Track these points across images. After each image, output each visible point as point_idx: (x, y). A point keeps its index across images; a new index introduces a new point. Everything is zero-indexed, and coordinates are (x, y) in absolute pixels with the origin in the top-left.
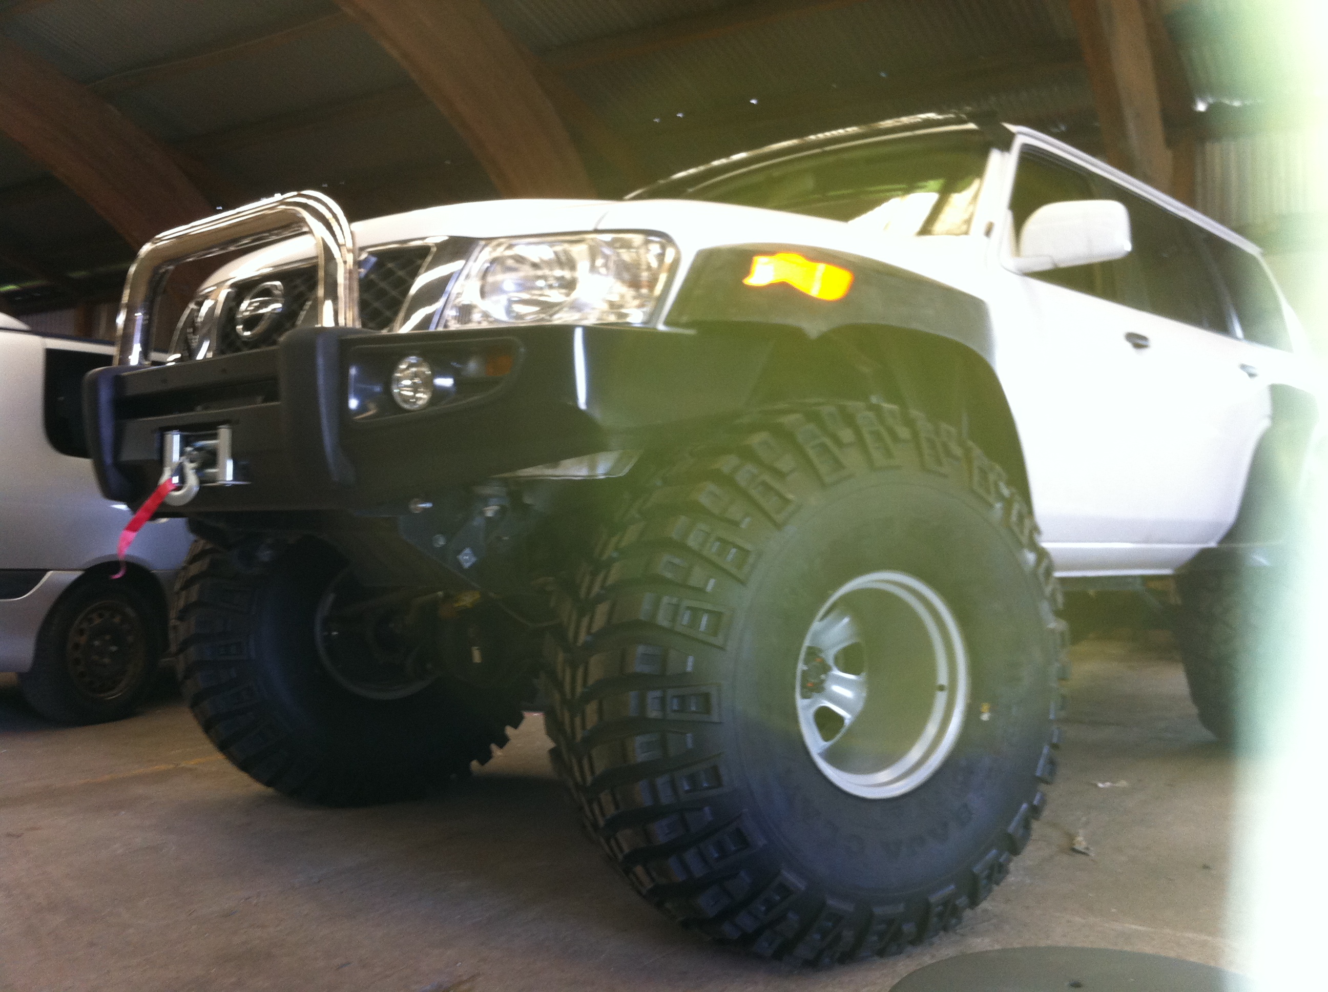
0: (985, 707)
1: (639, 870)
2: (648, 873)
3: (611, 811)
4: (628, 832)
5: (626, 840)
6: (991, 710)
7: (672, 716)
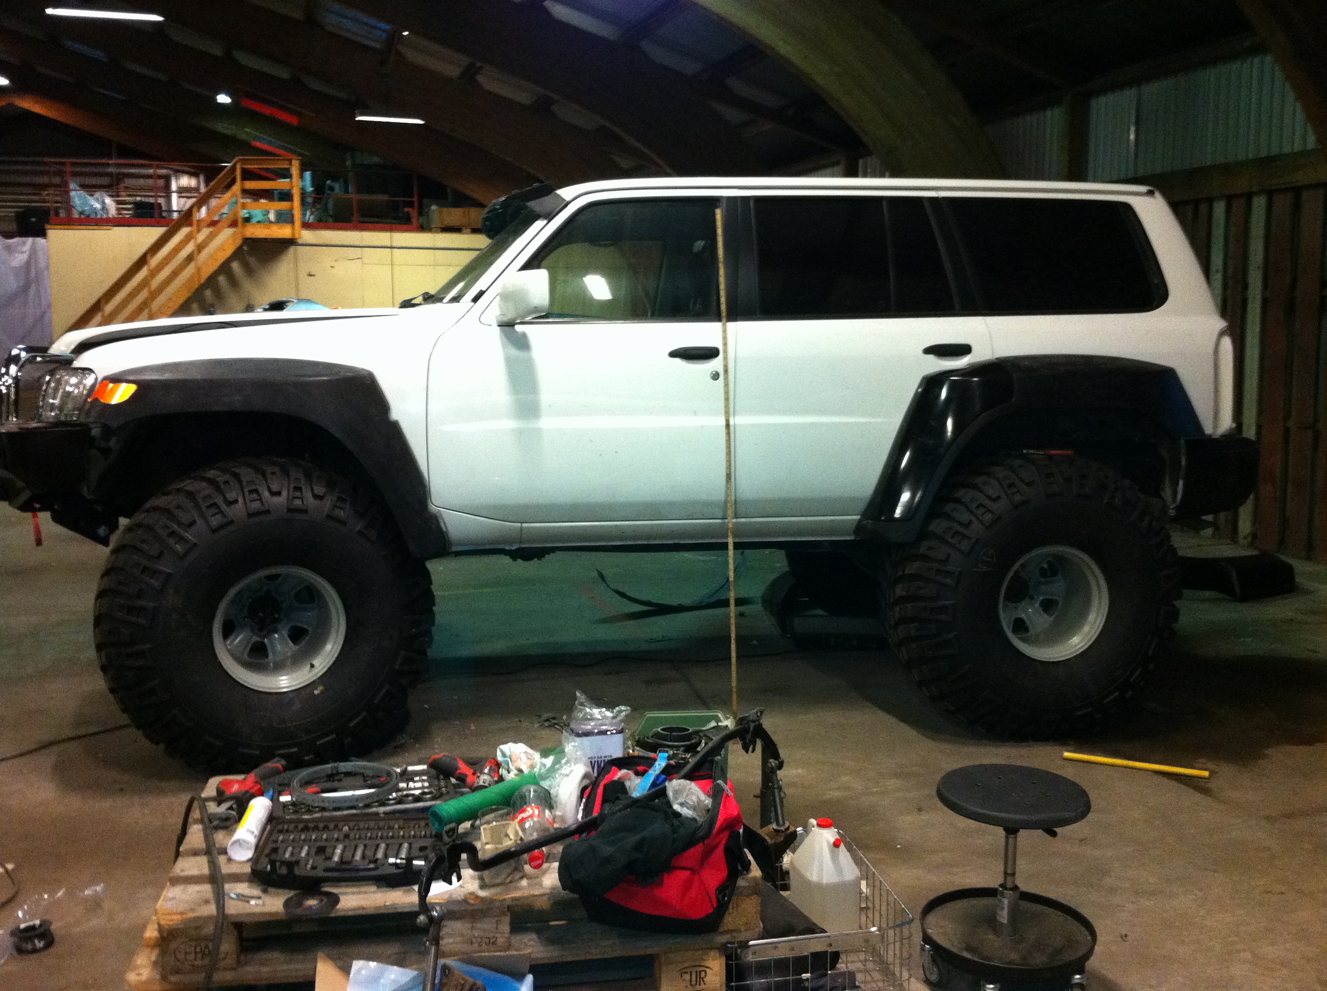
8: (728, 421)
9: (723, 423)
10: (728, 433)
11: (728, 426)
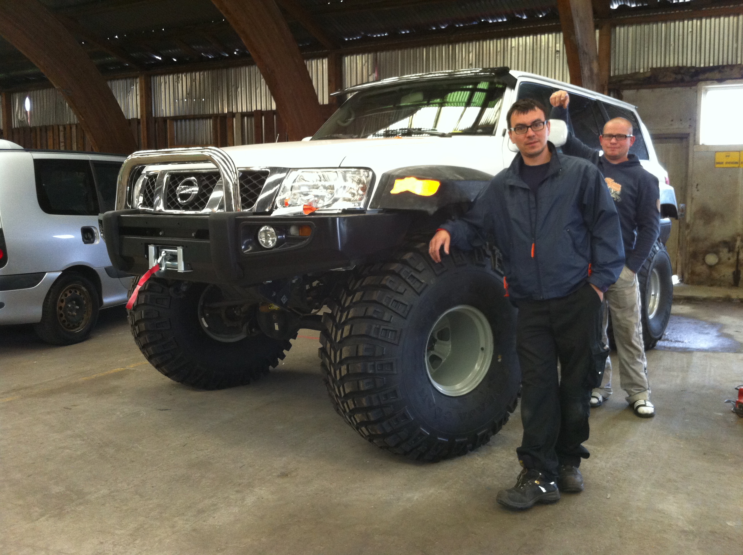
0: (499, 357)
1: (363, 429)
2: (367, 430)
3: (352, 407)
4: (360, 415)
5: (358, 417)
6: (502, 358)
7: (377, 372)
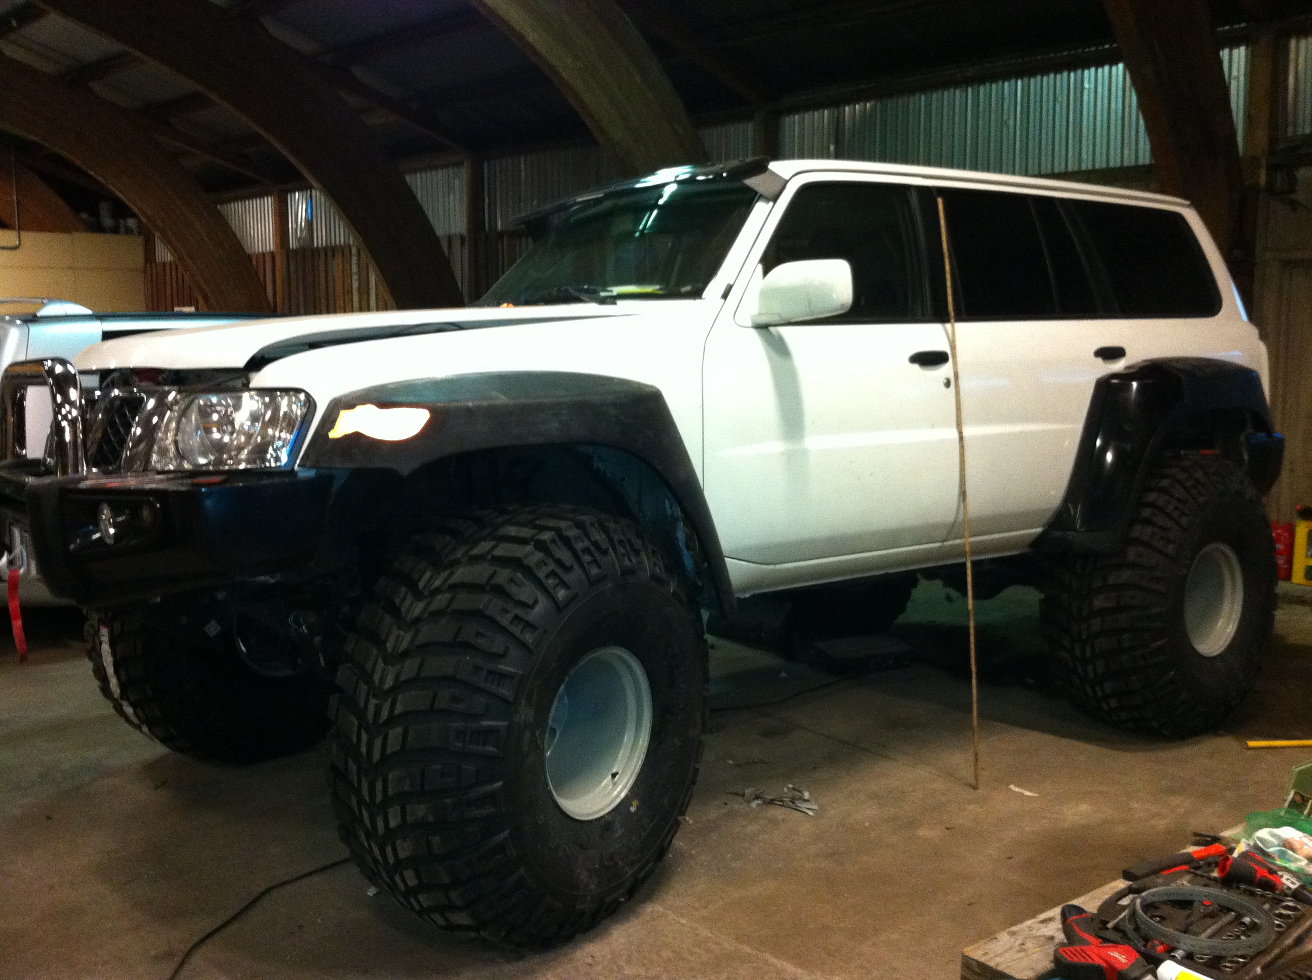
8: (961, 433)
9: (956, 435)
10: (962, 447)
11: (961, 438)
